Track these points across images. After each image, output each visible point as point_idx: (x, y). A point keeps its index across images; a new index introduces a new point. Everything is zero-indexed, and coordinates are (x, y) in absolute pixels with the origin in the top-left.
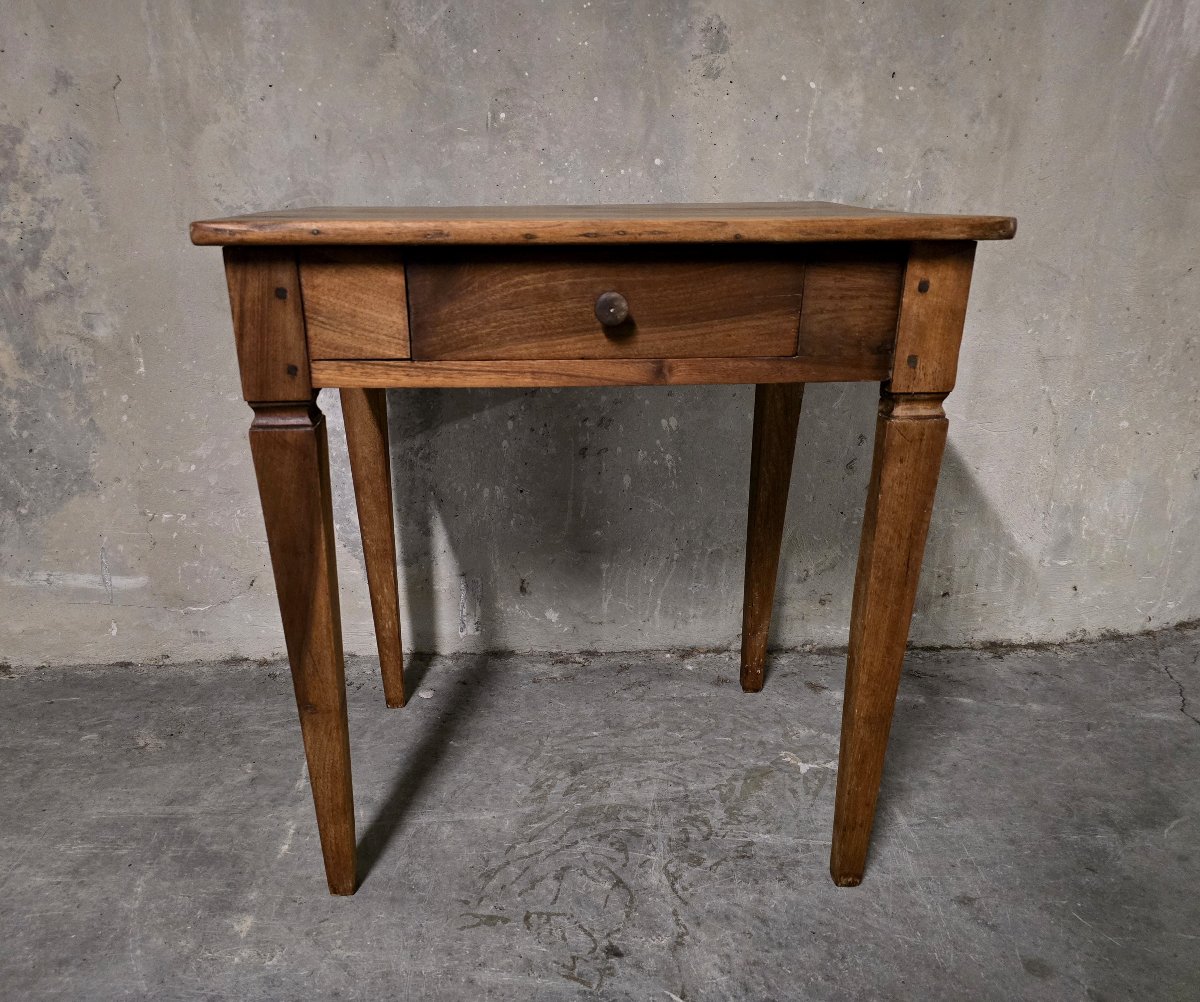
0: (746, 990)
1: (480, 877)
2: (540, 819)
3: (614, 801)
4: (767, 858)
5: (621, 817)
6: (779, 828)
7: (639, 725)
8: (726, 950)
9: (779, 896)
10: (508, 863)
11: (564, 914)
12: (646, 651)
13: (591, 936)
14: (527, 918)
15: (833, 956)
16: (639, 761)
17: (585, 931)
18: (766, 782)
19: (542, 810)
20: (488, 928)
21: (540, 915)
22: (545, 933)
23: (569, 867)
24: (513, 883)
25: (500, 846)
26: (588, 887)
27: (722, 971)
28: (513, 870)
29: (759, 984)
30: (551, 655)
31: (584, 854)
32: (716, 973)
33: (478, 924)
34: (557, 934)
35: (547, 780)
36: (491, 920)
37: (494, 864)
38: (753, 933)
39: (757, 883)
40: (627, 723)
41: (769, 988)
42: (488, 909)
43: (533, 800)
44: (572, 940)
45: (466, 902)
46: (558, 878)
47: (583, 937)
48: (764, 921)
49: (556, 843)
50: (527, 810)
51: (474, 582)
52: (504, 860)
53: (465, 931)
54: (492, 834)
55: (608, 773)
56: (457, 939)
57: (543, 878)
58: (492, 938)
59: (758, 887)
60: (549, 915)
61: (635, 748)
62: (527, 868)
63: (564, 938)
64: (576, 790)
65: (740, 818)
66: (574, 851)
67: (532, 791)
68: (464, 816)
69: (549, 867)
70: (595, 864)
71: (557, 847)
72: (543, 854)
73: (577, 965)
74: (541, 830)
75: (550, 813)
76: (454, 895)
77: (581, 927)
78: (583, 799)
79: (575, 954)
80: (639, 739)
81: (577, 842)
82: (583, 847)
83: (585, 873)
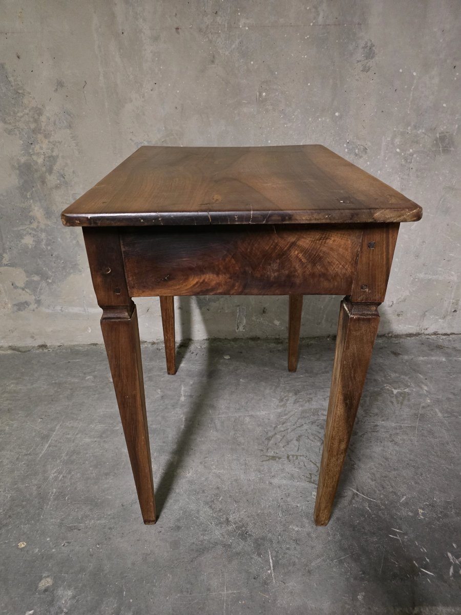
0: (383, 487)
1: (266, 439)
2: (286, 415)
3: (315, 407)
4: (384, 432)
5: (320, 414)
6: (388, 419)
7: (320, 372)
8: (372, 471)
9: (391, 448)
10: (276, 434)
11: (303, 456)
12: (318, 337)
13: (316, 465)
14: (288, 457)
15: (417, 474)
16: (323, 388)
17: (313, 463)
18: (379, 398)
19: (285, 410)
20: (273, 461)
21: (293, 456)
22: (297, 463)
23: (302, 436)
24: (279, 442)
25: (271, 426)
26: (311, 444)
27: (372, 480)
28: (278, 436)
29: (388, 485)
30: (276, 339)
31: (306, 430)
32: (370, 481)
33: (269, 460)
34: (302, 464)
35: (285, 397)
36: (273, 458)
37: (270, 434)
38: (383, 464)
39: (381, 442)
40: (315, 371)
41: (392, 487)
42: (271, 453)
43: (281, 406)
44: (308, 466)
45: (262, 450)
46: (298, 440)
47: (312, 465)
48: (387, 459)
49: (294, 425)
50: (279, 410)
51: (243, 309)
52: (274, 433)
53: (264, 463)
54: (267, 421)
55: (310, 394)
56: (261, 466)
57: (291, 440)
58: (275, 466)
59: (382, 444)
60: (297, 456)
61: (320, 382)
62: (284, 436)
63: (305, 466)
64: (298, 402)
65: (370, 414)
66: (302, 429)
67: (280, 402)
68: (253, 413)
69: (292, 435)
70: (312, 434)
71: (295, 427)
72: (289, 430)
73: (312, 477)
74: (287, 419)
75: (289, 412)
76: (256, 448)
77: (311, 461)
78: (302, 406)
79: (310, 472)
80: (321, 378)
81: (303, 425)
82: (305, 427)
83: (308, 438)
